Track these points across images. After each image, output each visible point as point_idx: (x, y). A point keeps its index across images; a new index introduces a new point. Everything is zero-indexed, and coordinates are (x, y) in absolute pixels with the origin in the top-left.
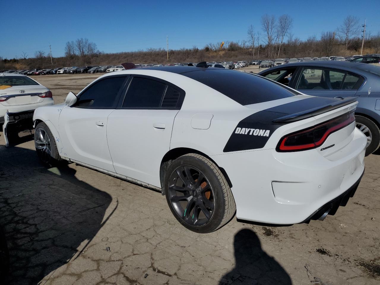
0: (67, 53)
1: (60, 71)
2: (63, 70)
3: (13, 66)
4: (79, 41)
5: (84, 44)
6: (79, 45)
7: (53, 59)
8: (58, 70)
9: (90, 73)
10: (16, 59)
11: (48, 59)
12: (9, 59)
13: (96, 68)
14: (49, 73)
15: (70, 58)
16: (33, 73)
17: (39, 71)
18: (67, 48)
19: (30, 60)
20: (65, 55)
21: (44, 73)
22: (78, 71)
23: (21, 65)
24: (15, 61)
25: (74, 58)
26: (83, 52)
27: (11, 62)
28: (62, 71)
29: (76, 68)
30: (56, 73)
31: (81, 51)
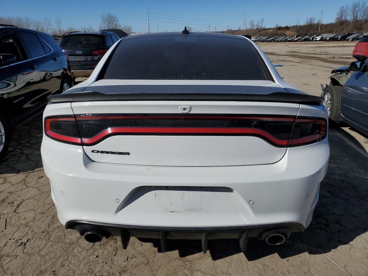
0: (337, 19)
1: (317, 38)
2: (321, 37)
3: (285, 33)
4: (355, 4)
5: (361, 7)
6: (355, 8)
7: (322, 25)
8: (316, 37)
9: (348, 40)
10: (289, 26)
11: (317, 25)
12: (283, 26)
13: (357, 35)
14: (306, 40)
15: (340, 24)
16: (292, 39)
17: (298, 38)
18: (340, 13)
19: (299, 27)
20: (335, 21)
21: (301, 40)
22: (335, 39)
23: (291, 32)
24: (287, 28)
25: (343, 24)
26: (356, 17)
27: (284, 29)
28: (318, 38)
29: (334, 35)
30: (312, 41)
31: (355, 15)
